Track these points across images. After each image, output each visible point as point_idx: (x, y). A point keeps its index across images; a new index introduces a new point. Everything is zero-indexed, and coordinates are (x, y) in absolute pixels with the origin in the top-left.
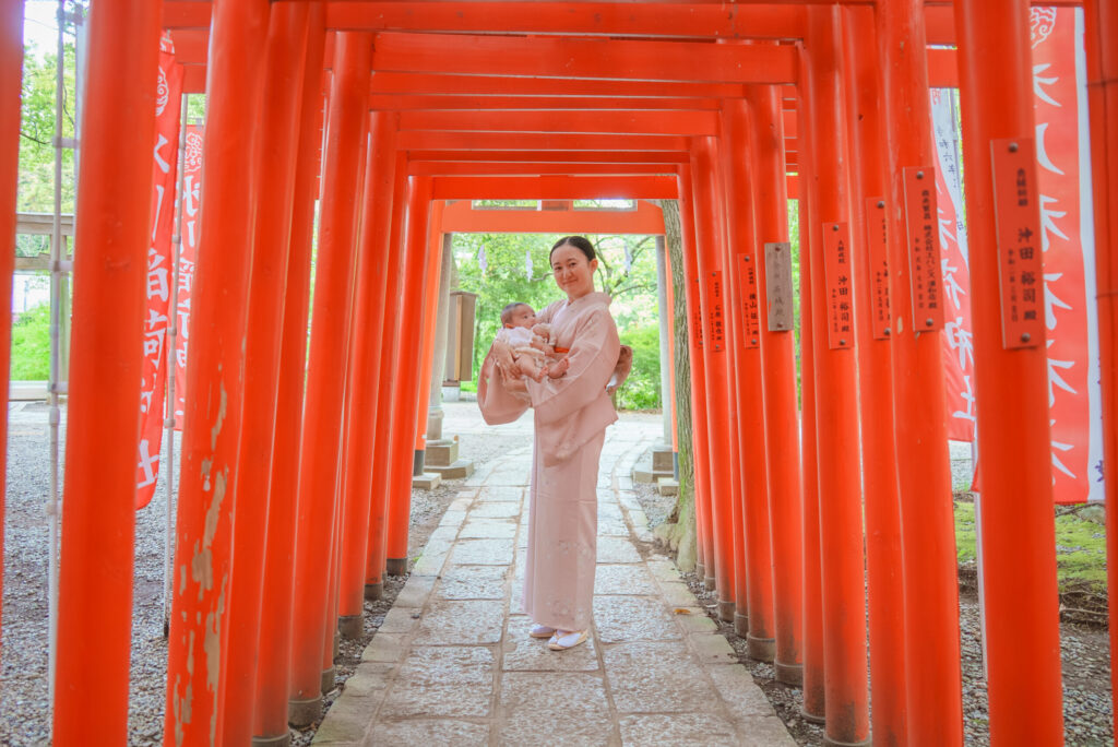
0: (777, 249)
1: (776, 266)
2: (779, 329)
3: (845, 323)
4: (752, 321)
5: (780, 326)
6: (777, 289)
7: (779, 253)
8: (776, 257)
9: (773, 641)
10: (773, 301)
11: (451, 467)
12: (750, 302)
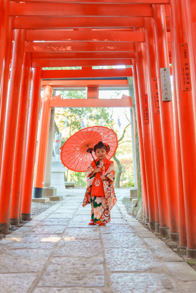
0: (165, 70)
1: (165, 76)
2: (166, 100)
3: (188, 81)
4: (157, 103)
5: (167, 99)
6: (165, 85)
7: (166, 71)
8: (165, 73)
9: (169, 228)
10: (164, 89)
11: (54, 196)
12: (156, 96)
